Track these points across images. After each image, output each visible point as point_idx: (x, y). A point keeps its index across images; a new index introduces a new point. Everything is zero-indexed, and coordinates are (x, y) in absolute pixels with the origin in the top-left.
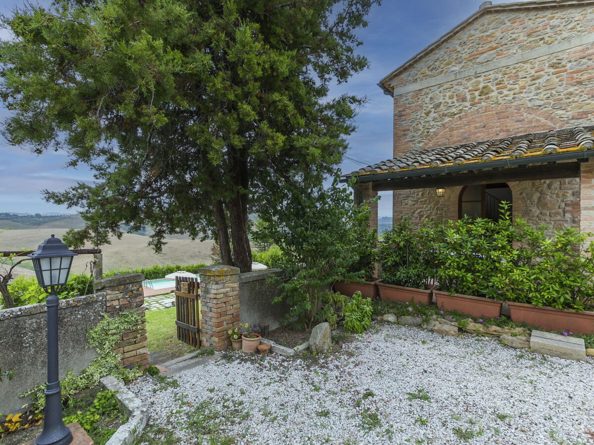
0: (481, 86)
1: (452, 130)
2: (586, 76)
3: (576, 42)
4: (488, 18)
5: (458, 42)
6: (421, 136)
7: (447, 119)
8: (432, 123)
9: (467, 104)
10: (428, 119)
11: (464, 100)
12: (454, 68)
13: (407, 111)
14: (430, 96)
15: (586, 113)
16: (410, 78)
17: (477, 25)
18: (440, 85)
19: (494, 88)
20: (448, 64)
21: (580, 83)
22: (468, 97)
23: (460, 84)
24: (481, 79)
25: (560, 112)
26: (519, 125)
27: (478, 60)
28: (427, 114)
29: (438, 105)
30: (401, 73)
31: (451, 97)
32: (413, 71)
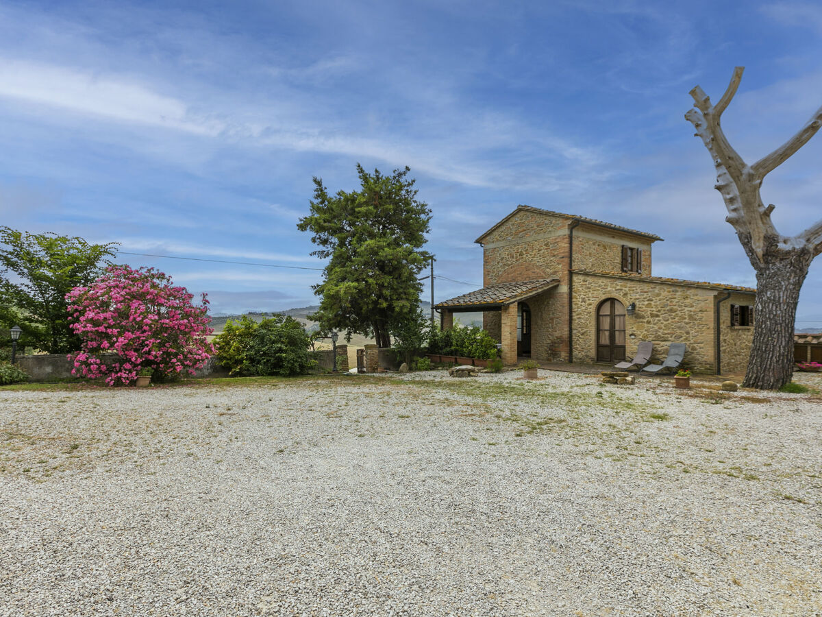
0: (520, 250)
1: (508, 274)
2: (556, 253)
3: (553, 234)
4: (522, 213)
5: (511, 223)
6: (495, 276)
7: (507, 267)
8: (500, 269)
9: (514, 260)
10: (499, 266)
11: (513, 258)
12: (510, 238)
13: (490, 260)
14: (500, 252)
15: (556, 272)
16: (491, 240)
17: (518, 216)
18: (503, 247)
19: (524, 253)
20: (507, 235)
21: (554, 256)
22: (515, 256)
23: (511, 248)
24: (520, 247)
25: (548, 270)
26: (533, 275)
27: (519, 236)
28: (498, 263)
29: (502, 259)
30: (486, 236)
31: (508, 255)
32: (492, 236)
